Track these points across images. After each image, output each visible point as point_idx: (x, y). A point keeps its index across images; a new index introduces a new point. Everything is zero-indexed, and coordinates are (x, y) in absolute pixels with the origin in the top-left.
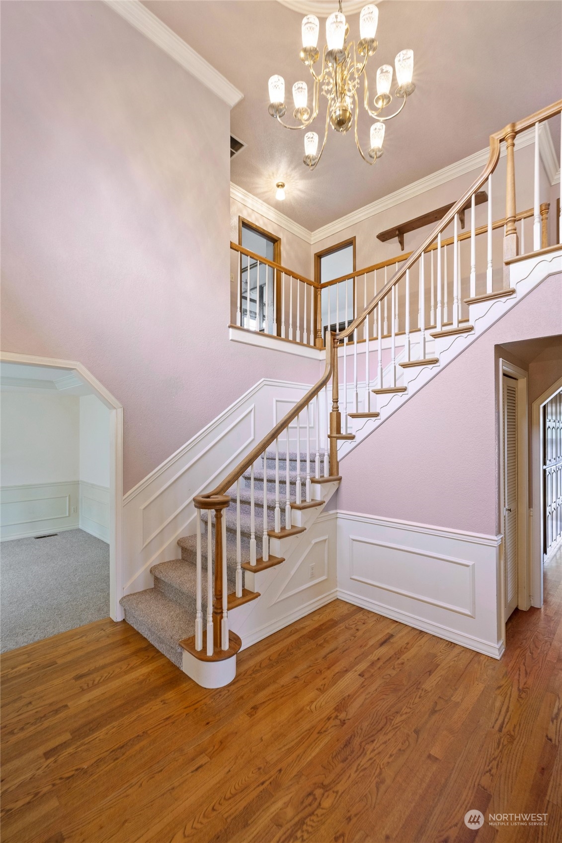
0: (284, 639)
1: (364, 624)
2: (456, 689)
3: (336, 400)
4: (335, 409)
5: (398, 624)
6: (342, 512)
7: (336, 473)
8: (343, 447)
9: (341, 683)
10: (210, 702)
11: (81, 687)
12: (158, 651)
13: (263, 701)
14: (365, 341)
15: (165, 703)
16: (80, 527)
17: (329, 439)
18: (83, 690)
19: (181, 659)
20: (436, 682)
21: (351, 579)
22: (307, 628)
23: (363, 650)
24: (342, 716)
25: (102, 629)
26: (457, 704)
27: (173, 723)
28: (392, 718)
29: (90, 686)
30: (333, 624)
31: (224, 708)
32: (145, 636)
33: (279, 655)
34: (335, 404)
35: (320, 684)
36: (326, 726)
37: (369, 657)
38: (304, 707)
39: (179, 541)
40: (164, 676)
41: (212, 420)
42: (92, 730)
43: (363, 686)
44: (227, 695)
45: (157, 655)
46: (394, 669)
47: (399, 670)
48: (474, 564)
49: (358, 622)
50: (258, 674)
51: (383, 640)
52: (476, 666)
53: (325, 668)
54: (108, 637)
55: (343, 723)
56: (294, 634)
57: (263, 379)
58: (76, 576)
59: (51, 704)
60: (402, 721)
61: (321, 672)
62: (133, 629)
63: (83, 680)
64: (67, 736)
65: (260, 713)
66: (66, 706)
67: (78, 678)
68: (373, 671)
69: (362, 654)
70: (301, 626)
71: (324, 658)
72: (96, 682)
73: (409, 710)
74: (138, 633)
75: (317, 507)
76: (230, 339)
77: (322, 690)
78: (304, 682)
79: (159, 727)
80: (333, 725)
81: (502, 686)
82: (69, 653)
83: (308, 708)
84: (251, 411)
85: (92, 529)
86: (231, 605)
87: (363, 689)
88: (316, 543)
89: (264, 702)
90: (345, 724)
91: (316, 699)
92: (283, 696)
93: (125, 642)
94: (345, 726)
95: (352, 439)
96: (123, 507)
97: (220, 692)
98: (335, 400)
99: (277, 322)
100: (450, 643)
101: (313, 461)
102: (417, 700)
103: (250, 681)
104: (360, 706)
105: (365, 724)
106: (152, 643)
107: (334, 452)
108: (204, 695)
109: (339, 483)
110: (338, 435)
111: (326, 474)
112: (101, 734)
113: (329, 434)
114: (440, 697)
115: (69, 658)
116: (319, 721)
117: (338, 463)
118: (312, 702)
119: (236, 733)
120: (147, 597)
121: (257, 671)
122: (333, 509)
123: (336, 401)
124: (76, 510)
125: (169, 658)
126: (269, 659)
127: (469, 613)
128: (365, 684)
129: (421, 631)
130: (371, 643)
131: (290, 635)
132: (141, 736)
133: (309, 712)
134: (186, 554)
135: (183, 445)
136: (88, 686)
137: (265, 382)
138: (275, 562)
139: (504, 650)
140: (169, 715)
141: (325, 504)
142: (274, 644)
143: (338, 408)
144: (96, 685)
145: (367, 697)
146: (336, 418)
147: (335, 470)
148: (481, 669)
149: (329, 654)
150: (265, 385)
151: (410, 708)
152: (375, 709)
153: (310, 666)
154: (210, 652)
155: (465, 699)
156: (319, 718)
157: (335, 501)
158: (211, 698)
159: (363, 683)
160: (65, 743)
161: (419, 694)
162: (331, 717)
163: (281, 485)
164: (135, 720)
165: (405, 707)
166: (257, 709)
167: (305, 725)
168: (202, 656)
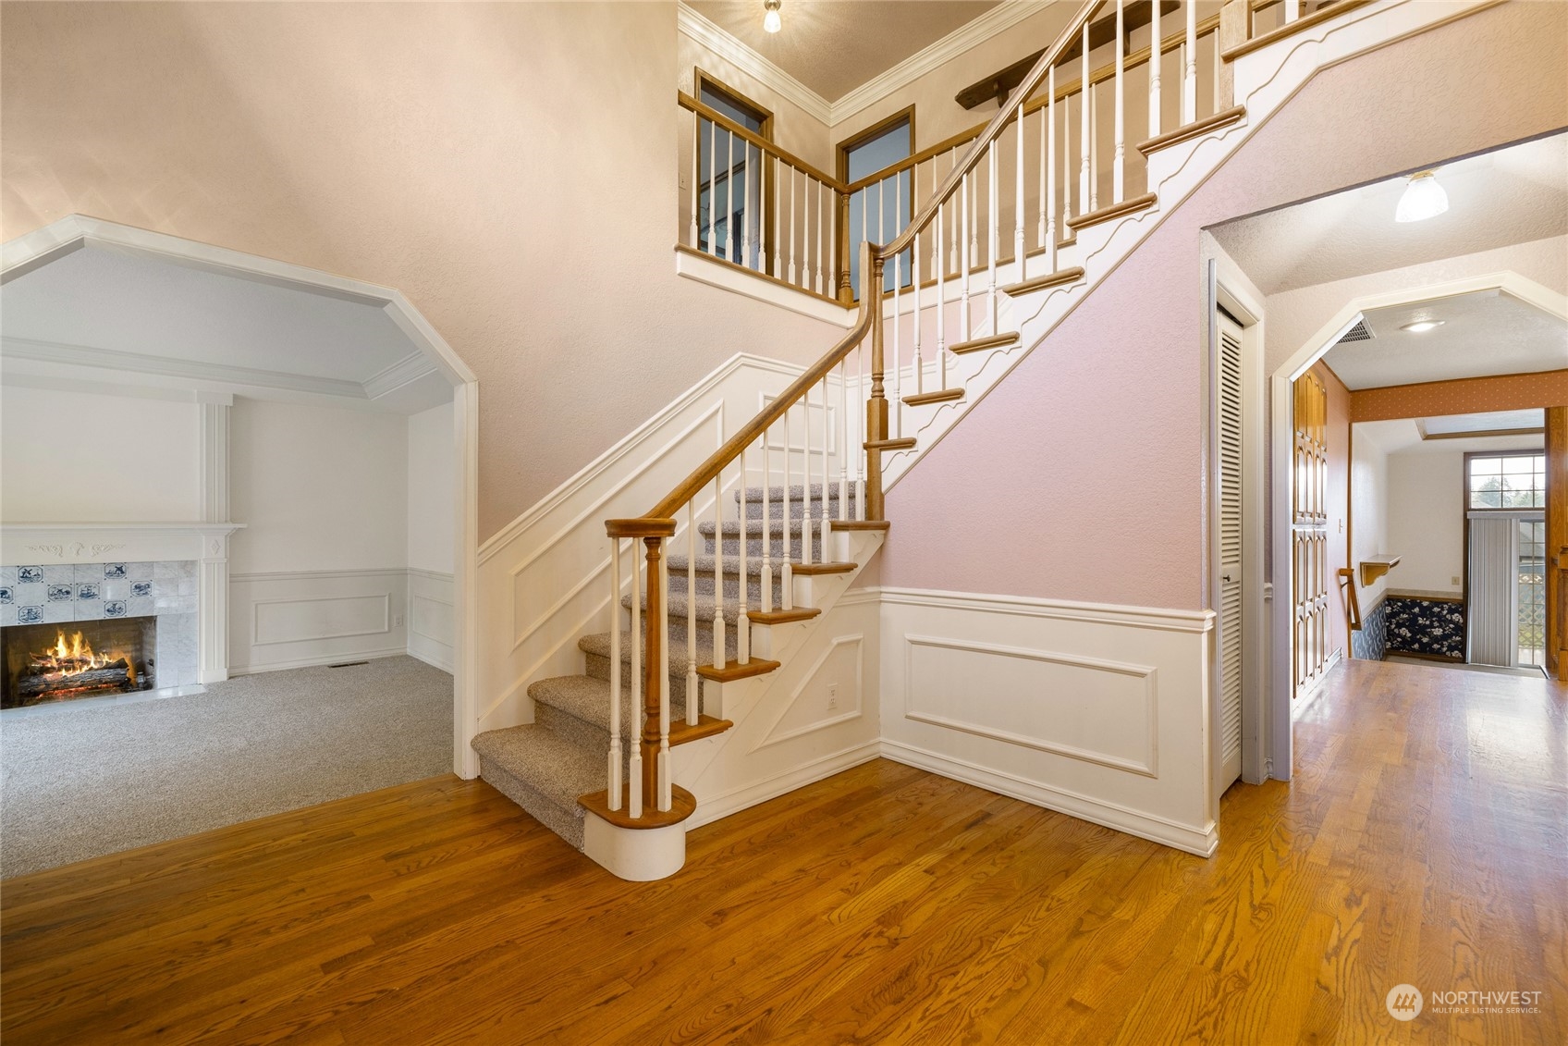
0: (776, 814)
1: (933, 795)
2: (1121, 901)
3: (880, 376)
4: (877, 394)
5: (1000, 797)
6: (890, 591)
7: (878, 516)
8: (894, 465)
9: (890, 882)
10: (635, 901)
11: (395, 871)
12: (539, 824)
13: (736, 904)
14: (935, 283)
15: (549, 900)
16: (409, 652)
17: (865, 452)
18: (399, 875)
19: (582, 832)
20: (1079, 888)
21: (907, 717)
22: (821, 799)
23: (931, 834)
24: (893, 932)
25: (439, 790)
26: (1124, 924)
27: (564, 930)
28: (993, 939)
29: (412, 869)
30: (873, 793)
31: (662, 912)
32: (517, 801)
33: (768, 836)
34: (877, 383)
35: (849, 882)
36: (861, 947)
37: (944, 845)
38: (816, 915)
39: (582, 640)
40: (549, 860)
41: (643, 422)
42: (412, 935)
43: (932, 888)
44: (667, 892)
45: (538, 829)
46: (994, 864)
47: (1003, 866)
48: (1156, 670)
49: (921, 792)
50: (728, 864)
51: (971, 820)
52: (1160, 865)
53: (858, 859)
54: (449, 800)
55: (894, 943)
56: (796, 806)
57: (740, 354)
58: (398, 721)
59: (339, 894)
60: (1014, 946)
61: (849, 864)
62: (495, 790)
63: (400, 861)
64: (366, 941)
65: (731, 922)
66: (367, 898)
67: (391, 857)
68: (951, 866)
69: (930, 840)
70: (811, 795)
71: (855, 844)
72: (423, 865)
73: (1025, 929)
74: (504, 797)
75: (843, 575)
76: (678, 272)
77: (851, 892)
78: (817, 878)
79: (537, 934)
80: (874, 945)
81: (1217, 899)
82: (377, 821)
83: (825, 918)
84: (717, 411)
85: (428, 653)
86: (676, 737)
87: (933, 893)
88: (840, 645)
89: (738, 906)
90: (897, 944)
91: (840, 905)
92: (775, 899)
93: (480, 810)
94: (897, 948)
95: (911, 447)
96: (479, 567)
97: (654, 887)
98: (877, 376)
99: (766, 251)
100: (1105, 831)
101: (834, 498)
102: (1042, 913)
103: (712, 874)
104: (929, 919)
105: (938, 947)
106: (529, 811)
107: (875, 474)
108: (623, 891)
109: (885, 535)
110: (882, 442)
111: (860, 516)
112: (429, 940)
113: (865, 441)
114: (1089, 911)
115: (377, 828)
116: (847, 938)
117: (882, 496)
118: (833, 909)
119: (684, 950)
120: (522, 735)
121: (726, 859)
122: (872, 585)
123: (879, 378)
124: (402, 622)
125: (559, 833)
126: (749, 842)
127: (1145, 769)
128: (937, 885)
129: (1047, 810)
130: (947, 824)
131: (790, 808)
132: (502, 947)
133: (826, 923)
135: (589, 462)
136: (408, 869)
137: (744, 359)
138: (760, 668)
139: (1217, 842)
140: (556, 918)
141: (857, 571)
142: (758, 821)
143: (882, 391)
144: (424, 868)
145: (942, 904)
146: (879, 411)
147: (876, 509)
148: (1171, 870)
149: (864, 837)
150: (743, 364)
151: (1030, 926)
152: (958, 924)
153: (828, 855)
154: (636, 811)
155: (1141, 916)
156: (846, 934)
157: (877, 568)
158: (638, 895)
159: (932, 883)
160: (361, 951)
161: (1046, 905)
162: (869, 934)
163: (773, 542)
164: (492, 923)
165: (1018, 923)
166: (726, 915)
167: (819, 944)
168: (621, 821)
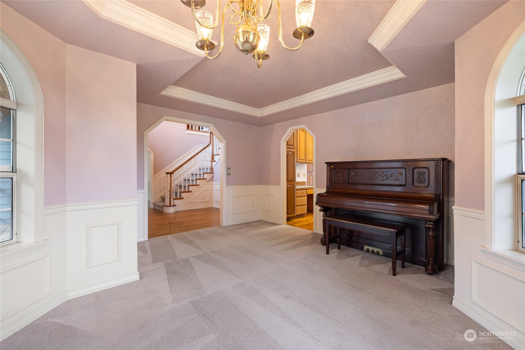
4: (212, 153)
6: (214, 183)
7: (212, 172)
8: (214, 164)
19: (163, 209)
21: (216, 201)
75: (205, 180)
76: (187, 133)
88: (204, 190)
95: (216, 162)
96: (154, 179)
109: (214, 174)
110: (213, 161)
111: (209, 172)
117: (213, 168)
122: (211, 181)
123: (213, 150)
134: (163, 199)
137: (200, 146)
138: (190, 191)
141: (208, 179)
146: (212, 156)
